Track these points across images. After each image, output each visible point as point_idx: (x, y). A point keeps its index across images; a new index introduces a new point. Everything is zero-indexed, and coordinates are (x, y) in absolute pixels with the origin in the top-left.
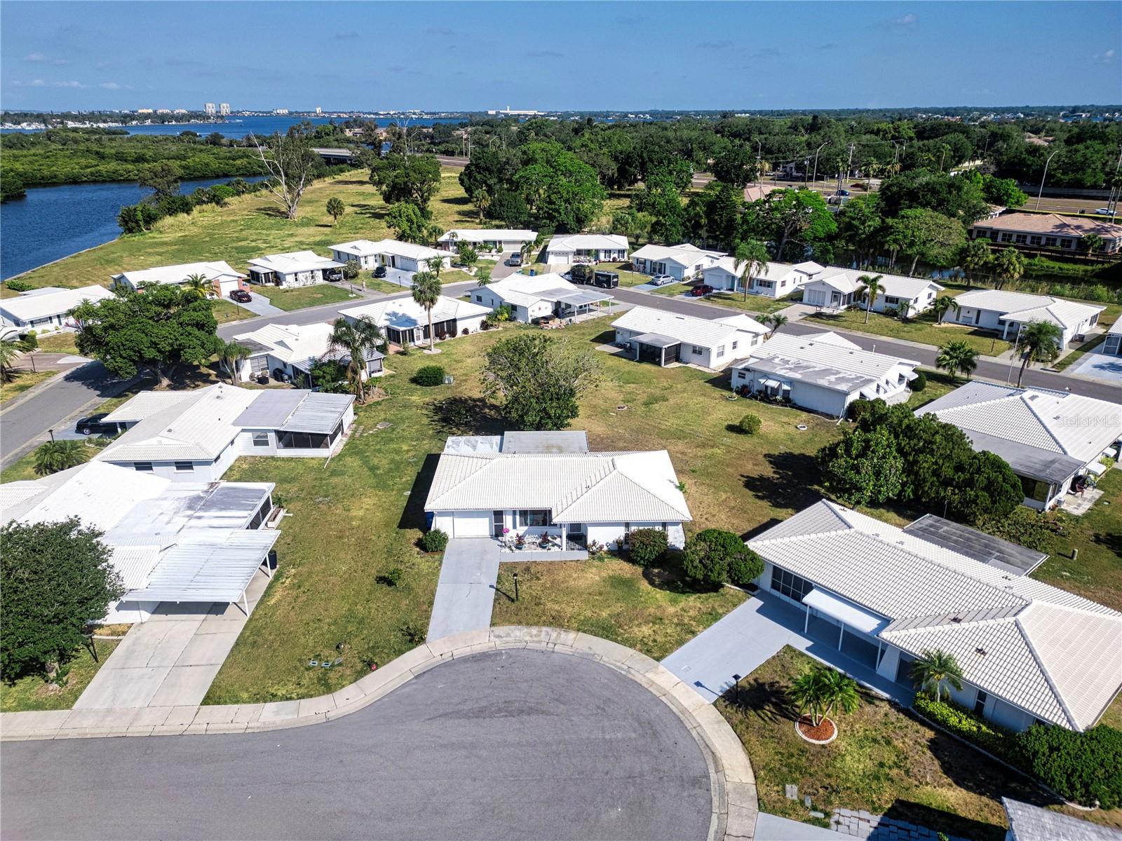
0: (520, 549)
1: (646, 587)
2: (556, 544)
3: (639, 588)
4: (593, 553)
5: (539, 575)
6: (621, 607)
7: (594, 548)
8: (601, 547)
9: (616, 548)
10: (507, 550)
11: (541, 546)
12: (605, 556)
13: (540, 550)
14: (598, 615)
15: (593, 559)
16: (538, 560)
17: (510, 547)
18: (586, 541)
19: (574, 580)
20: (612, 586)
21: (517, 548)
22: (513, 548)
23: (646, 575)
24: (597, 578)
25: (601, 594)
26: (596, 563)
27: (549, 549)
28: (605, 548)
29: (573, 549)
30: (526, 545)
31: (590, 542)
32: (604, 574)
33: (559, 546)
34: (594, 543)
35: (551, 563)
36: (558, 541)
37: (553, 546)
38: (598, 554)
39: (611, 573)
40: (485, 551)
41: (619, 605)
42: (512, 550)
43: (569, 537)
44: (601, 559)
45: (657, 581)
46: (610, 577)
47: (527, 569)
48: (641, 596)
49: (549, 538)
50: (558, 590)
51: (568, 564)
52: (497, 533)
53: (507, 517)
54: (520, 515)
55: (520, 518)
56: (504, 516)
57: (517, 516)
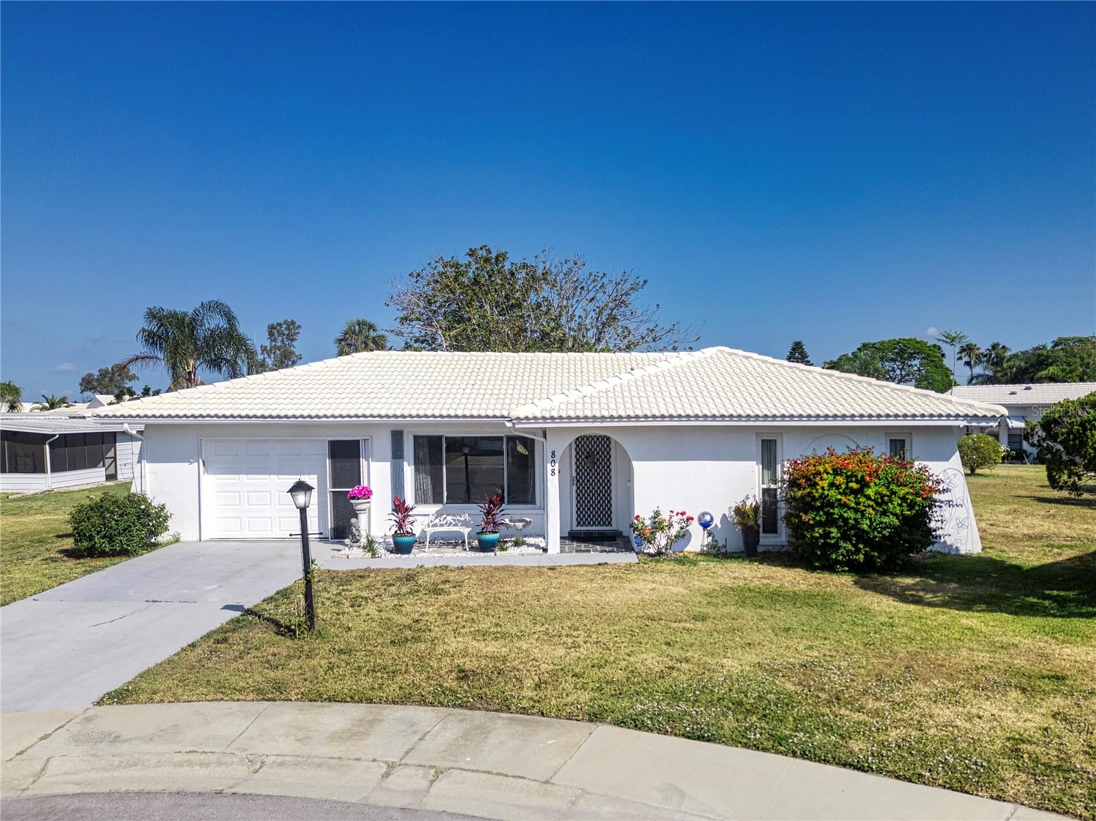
0: (405, 552)
4: (656, 554)
5: (443, 586)
7: (658, 537)
10: (357, 552)
12: (700, 558)
13: (470, 553)
15: (658, 562)
17: (369, 546)
22: (381, 551)
23: (874, 587)
24: (677, 590)
26: (667, 567)
27: (503, 549)
29: (586, 551)
32: (703, 584)
33: (539, 548)
34: (658, 523)
37: (517, 545)
38: (673, 556)
39: (732, 583)
42: (373, 552)
43: (575, 539)
44: (684, 562)
46: (729, 588)
47: (407, 579)
51: (564, 569)
52: (340, 523)
53: (373, 464)
54: (417, 462)
55: (416, 476)
56: (363, 462)
57: (405, 464)
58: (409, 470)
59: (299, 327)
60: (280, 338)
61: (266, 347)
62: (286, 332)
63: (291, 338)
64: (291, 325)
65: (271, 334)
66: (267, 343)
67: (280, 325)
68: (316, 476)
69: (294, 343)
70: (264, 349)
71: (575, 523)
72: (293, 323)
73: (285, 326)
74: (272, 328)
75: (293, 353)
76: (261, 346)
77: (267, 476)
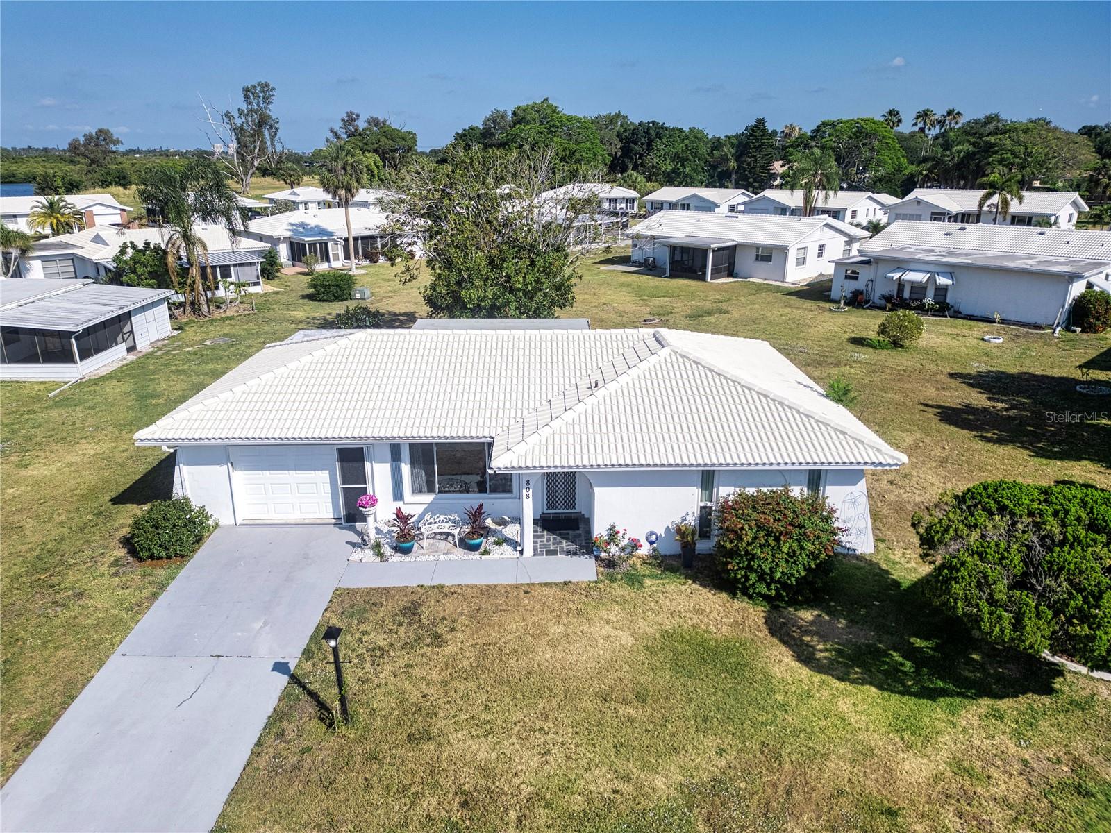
0: (407, 551)
1: (789, 669)
2: (507, 540)
3: (768, 677)
4: (610, 563)
5: (442, 629)
6: (720, 752)
7: (613, 549)
8: (635, 545)
9: (676, 548)
10: (368, 555)
11: (466, 544)
12: (646, 570)
13: (460, 554)
14: (639, 788)
15: (612, 579)
16: (449, 582)
17: (377, 547)
18: (589, 532)
19: (553, 644)
20: (678, 666)
21: (397, 549)
22: (387, 550)
23: (780, 630)
24: (626, 639)
25: (641, 697)
26: (620, 590)
27: (487, 552)
28: (645, 550)
29: (554, 553)
30: (425, 543)
31: (600, 530)
32: (647, 626)
33: (514, 544)
34: (613, 535)
35: (487, 591)
36: (511, 531)
37: (498, 543)
38: (624, 566)
39: (669, 624)
40: (306, 557)
41: (710, 742)
42: (381, 555)
43: (545, 523)
44: (633, 580)
45: (822, 651)
46: (666, 636)
47: (412, 611)
48: (783, 707)
49: (489, 522)
50: (498, 681)
51: (536, 593)
52: (352, 512)
53: (375, 465)
54: (413, 463)
55: (412, 470)
56: (367, 465)
57: (403, 465)
58: (406, 469)
59: (273, 89)
60: (256, 101)
61: (243, 111)
62: (261, 95)
63: (267, 101)
64: (265, 86)
65: (247, 97)
66: (244, 107)
67: (255, 87)
68: (328, 472)
69: (270, 106)
70: (241, 112)
71: (545, 507)
72: (267, 85)
73: (259, 89)
74: (246, 90)
75: (269, 117)
76: (239, 110)
77: (287, 472)
